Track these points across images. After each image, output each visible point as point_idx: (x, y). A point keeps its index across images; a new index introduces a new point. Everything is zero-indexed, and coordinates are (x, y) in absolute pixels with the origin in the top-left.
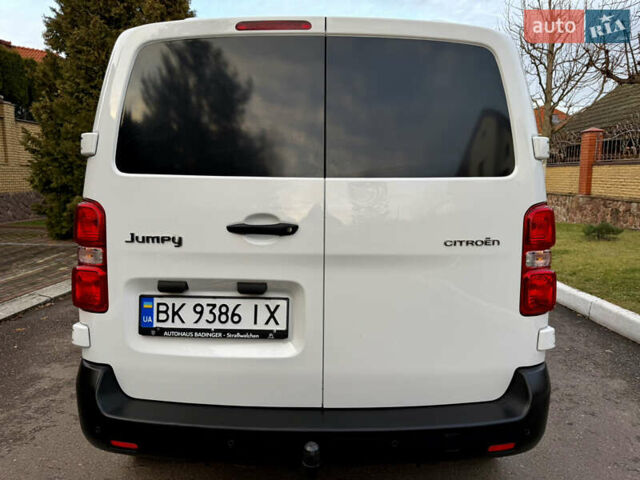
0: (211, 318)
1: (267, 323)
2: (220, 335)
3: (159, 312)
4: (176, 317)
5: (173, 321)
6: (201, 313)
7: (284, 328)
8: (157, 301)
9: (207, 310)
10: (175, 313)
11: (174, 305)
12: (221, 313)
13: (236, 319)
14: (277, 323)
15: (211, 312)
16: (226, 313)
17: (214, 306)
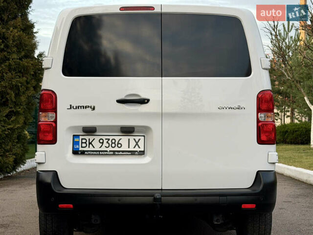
0: (107, 145)
1: (134, 147)
2: (112, 153)
3: (82, 143)
4: (91, 145)
5: (89, 147)
6: (103, 143)
7: (143, 150)
8: (81, 137)
9: (105, 141)
10: (90, 143)
11: (89, 139)
12: (112, 143)
13: (119, 145)
14: (139, 147)
15: (107, 142)
16: (115, 143)
17: (109, 139)
